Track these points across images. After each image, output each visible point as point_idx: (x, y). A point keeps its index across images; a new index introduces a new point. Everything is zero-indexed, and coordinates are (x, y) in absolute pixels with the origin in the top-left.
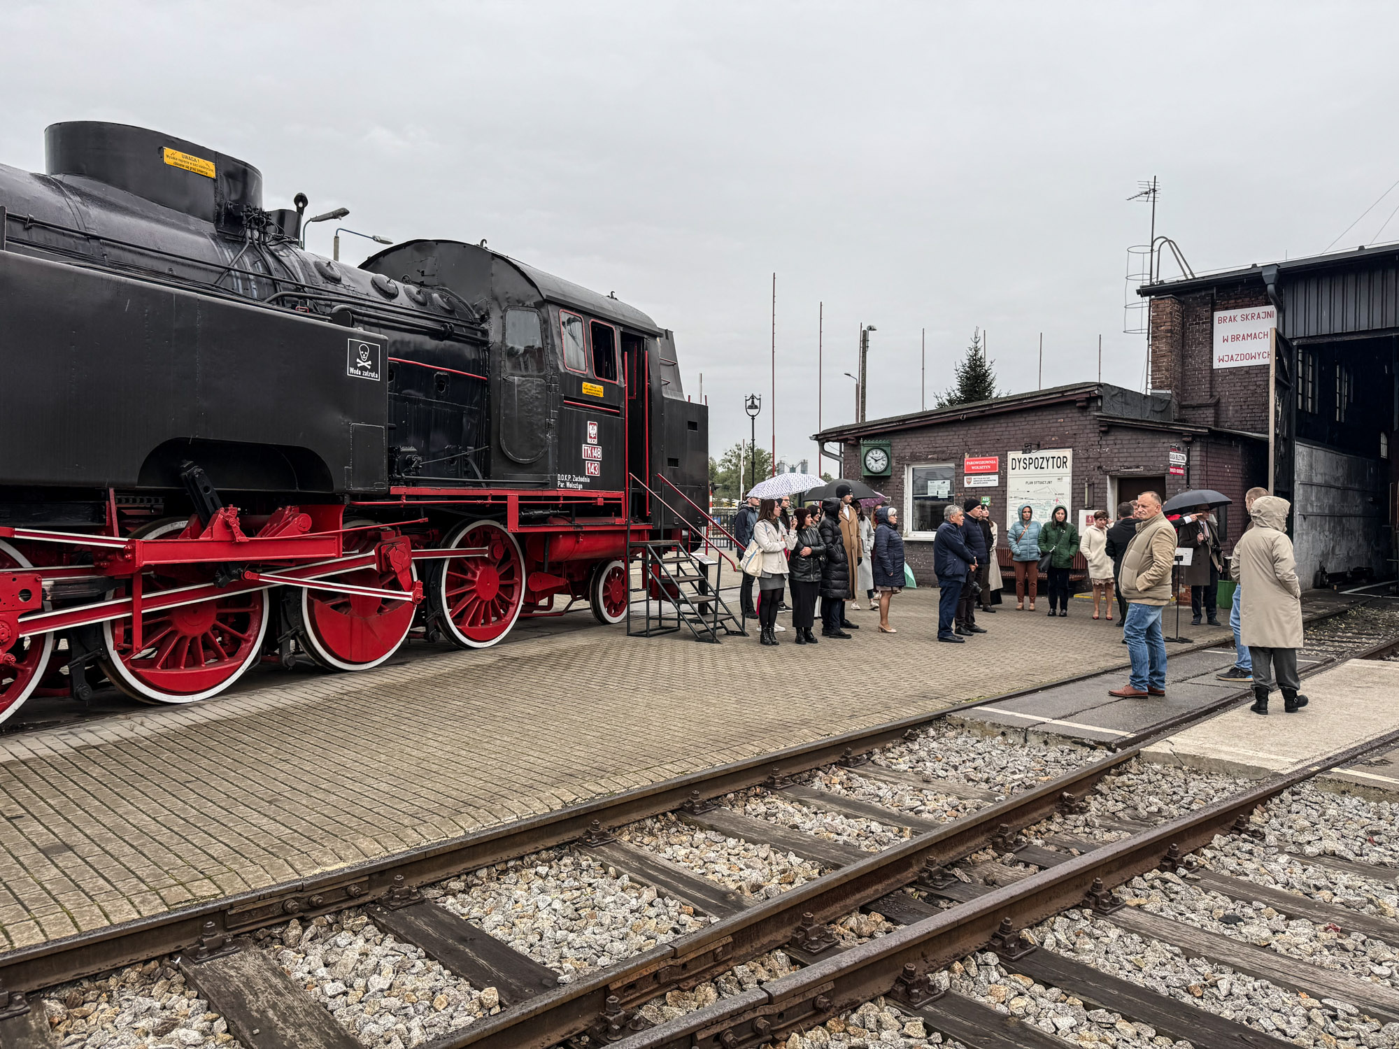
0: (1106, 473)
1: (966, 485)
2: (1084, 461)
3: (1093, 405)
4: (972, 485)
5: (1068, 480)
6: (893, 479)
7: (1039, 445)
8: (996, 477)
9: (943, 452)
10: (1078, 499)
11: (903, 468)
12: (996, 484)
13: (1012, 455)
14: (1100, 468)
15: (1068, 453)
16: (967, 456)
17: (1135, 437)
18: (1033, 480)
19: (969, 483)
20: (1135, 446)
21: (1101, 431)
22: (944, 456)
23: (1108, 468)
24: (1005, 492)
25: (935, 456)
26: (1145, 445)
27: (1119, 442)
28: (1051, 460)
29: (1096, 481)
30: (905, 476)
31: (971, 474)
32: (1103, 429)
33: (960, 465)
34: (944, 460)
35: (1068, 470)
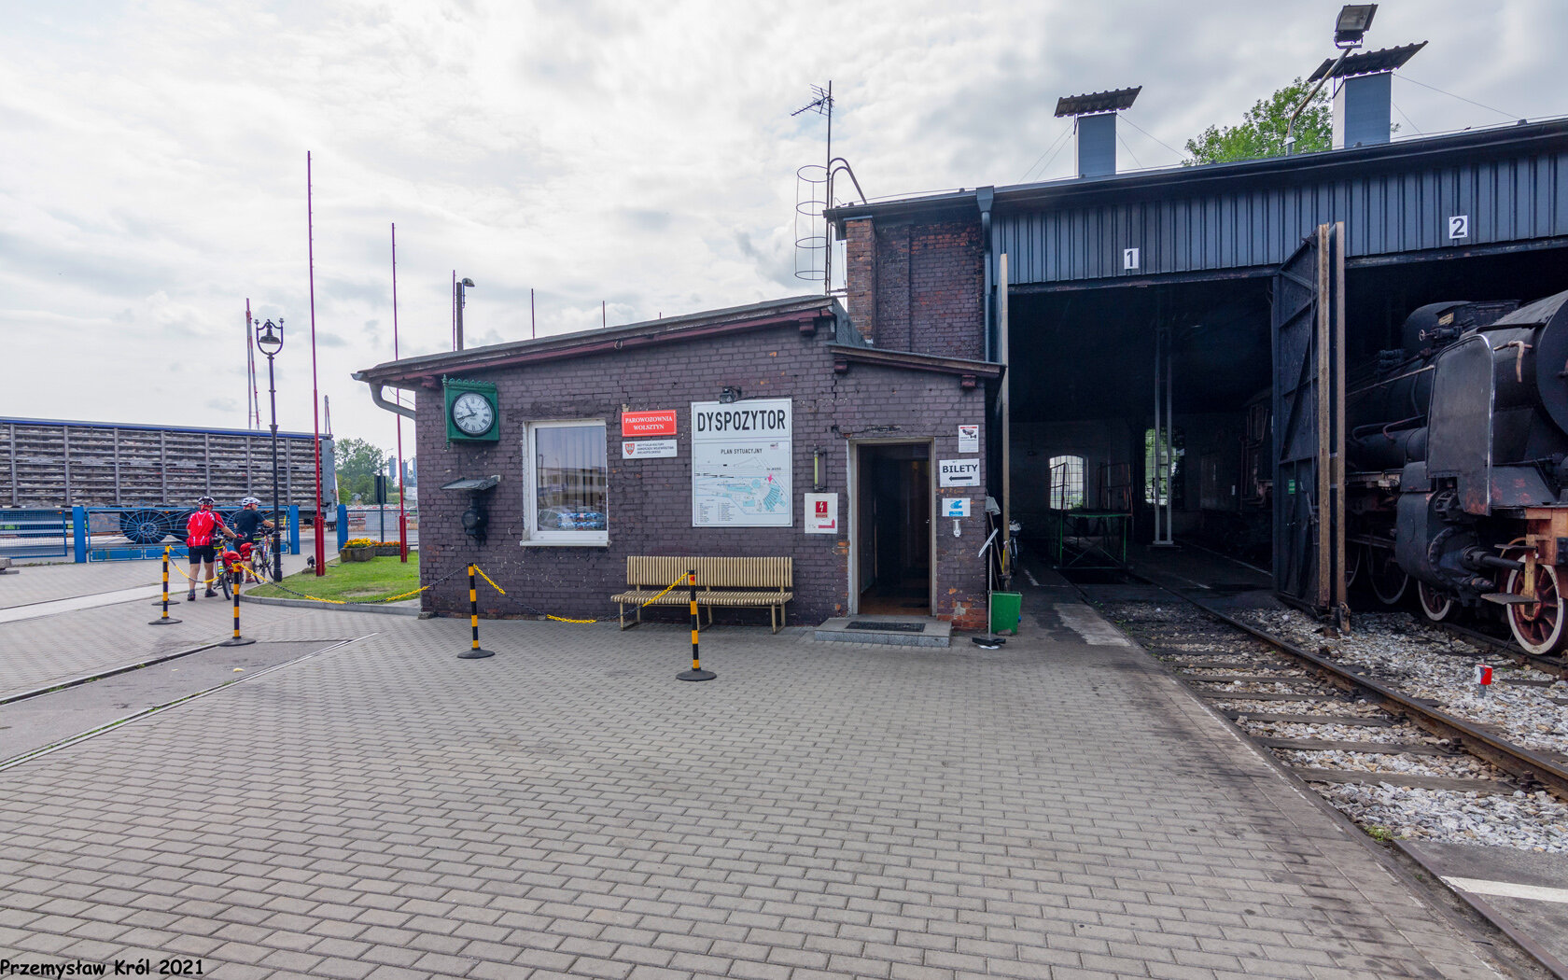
0: (845, 435)
1: (626, 456)
2: (811, 417)
3: (822, 330)
4: (635, 455)
5: (786, 447)
6: (505, 447)
7: (739, 392)
8: (673, 443)
9: (587, 402)
10: (802, 477)
11: (520, 428)
12: (674, 453)
13: (698, 407)
14: (834, 428)
15: (785, 405)
16: (625, 409)
17: (886, 380)
18: (733, 447)
19: (630, 452)
20: (888, 394)
21: (838, 372)
22: (587, 409)
23: (848, 429)
24: (688, 466)
25: (572, 409)
26: (903, 394)
27: (864, 388)
28: (759, 416)
29: (830, 449)
30: (524, 442)
31: (633, 439)
32: (840, 367)
33: (614, 425)
34: (588, 415)
35: (785, 434)
